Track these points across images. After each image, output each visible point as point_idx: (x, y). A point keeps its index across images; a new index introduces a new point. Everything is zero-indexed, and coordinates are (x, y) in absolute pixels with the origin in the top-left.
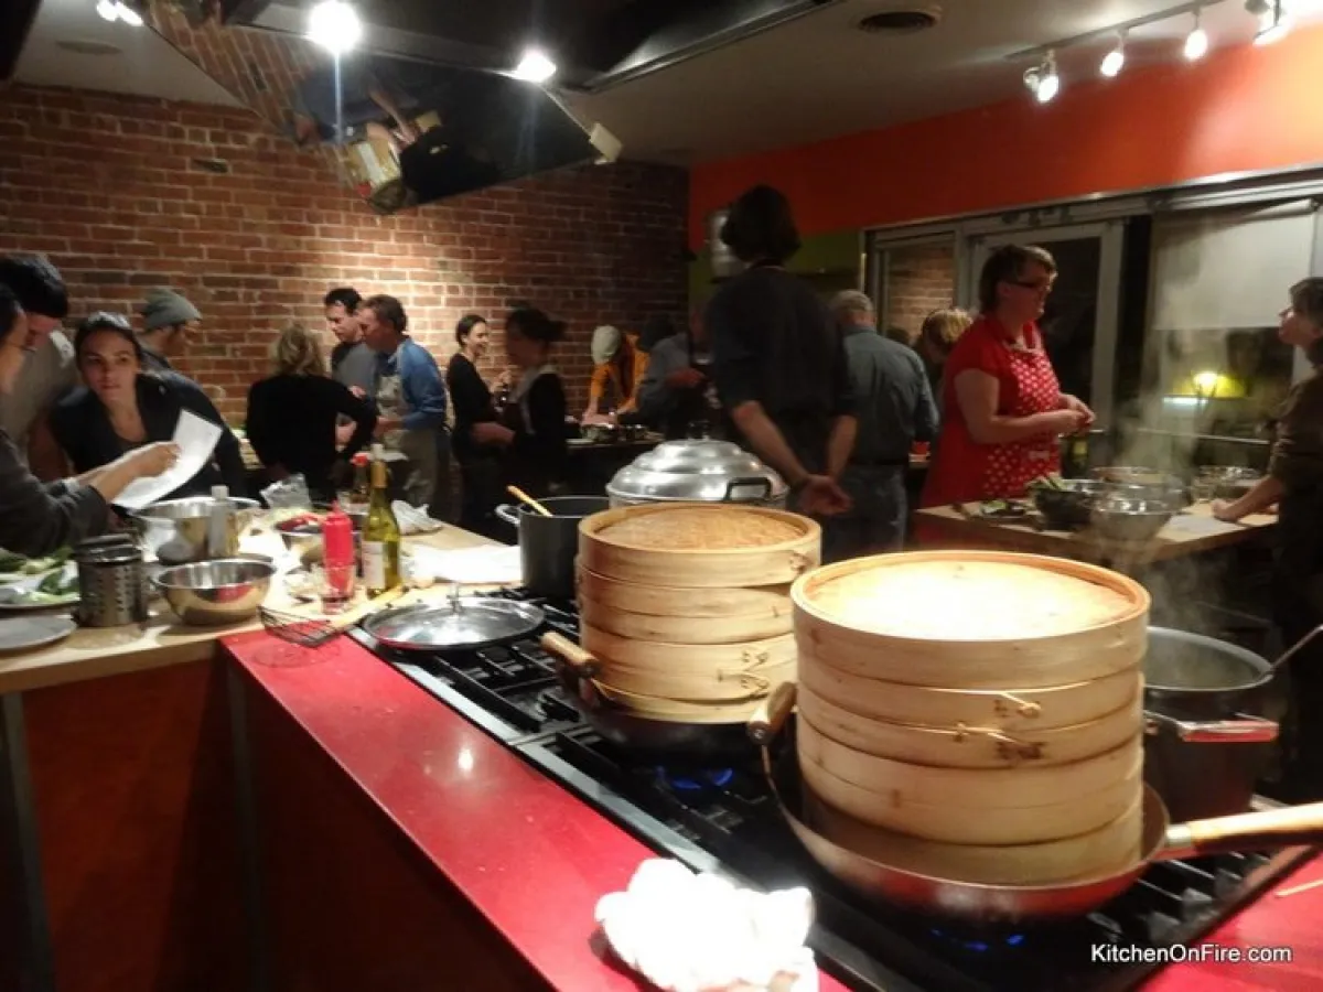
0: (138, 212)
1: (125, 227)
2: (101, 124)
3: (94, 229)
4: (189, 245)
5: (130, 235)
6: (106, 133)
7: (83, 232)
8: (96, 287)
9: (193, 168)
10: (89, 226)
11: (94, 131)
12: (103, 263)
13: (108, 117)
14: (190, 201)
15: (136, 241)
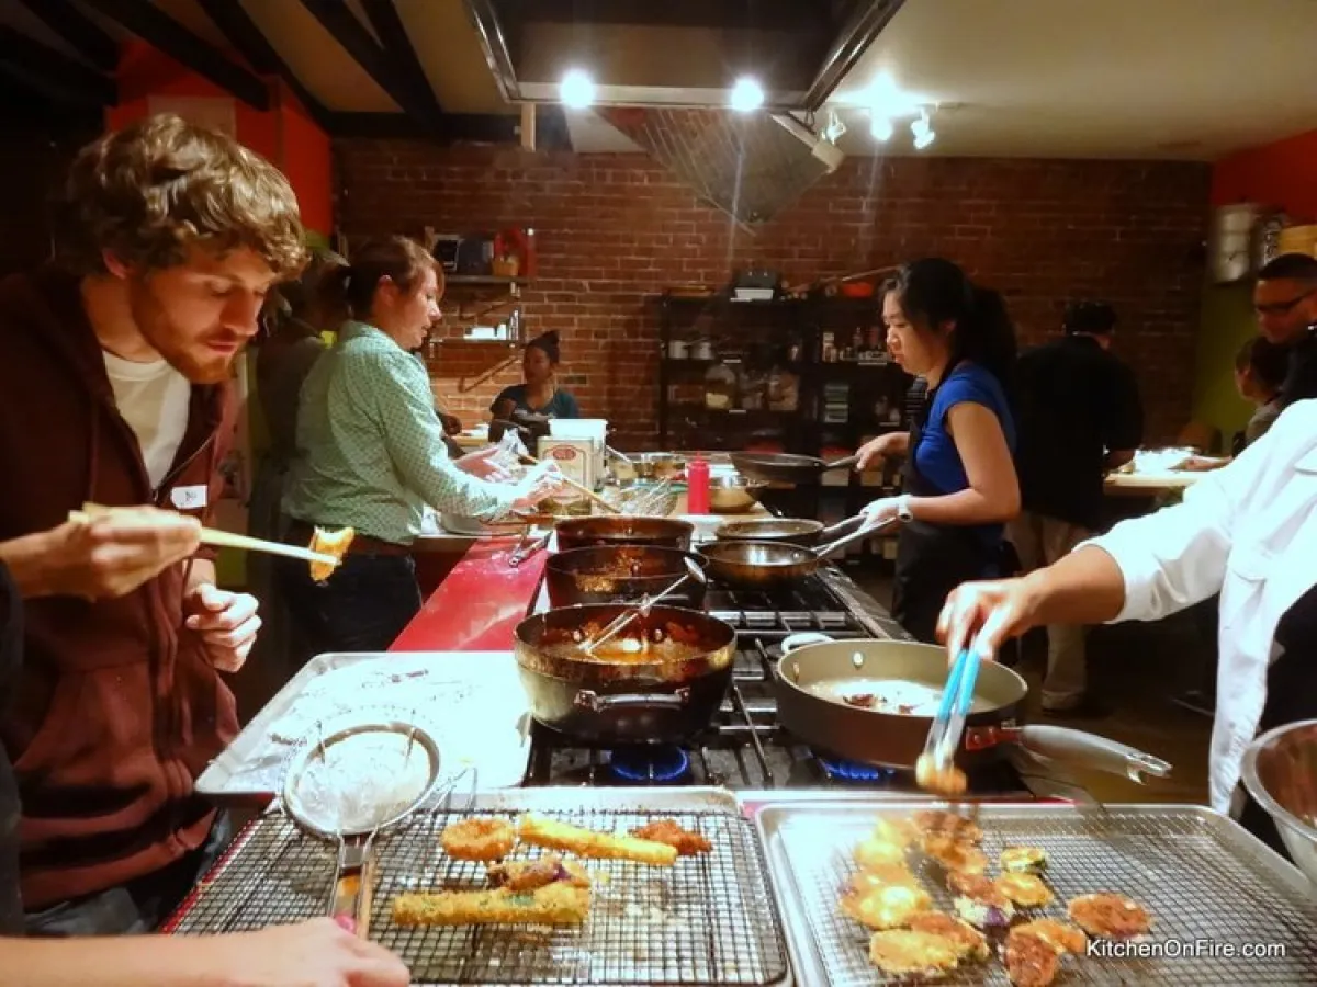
0: (654, 245)
1: (644, 258)
2: (634, 178)
3: (622, 261)
4: (690, 270)
5: (647, 264)
6: (637, 184)
7: (613, 263)
8: (619, 306)
9: (699, 206)
10: (618, 258)
11: (629, 184)
12: (625, 287)
13: (639, 172)
14: (694, 234)
15: (651, 269)
